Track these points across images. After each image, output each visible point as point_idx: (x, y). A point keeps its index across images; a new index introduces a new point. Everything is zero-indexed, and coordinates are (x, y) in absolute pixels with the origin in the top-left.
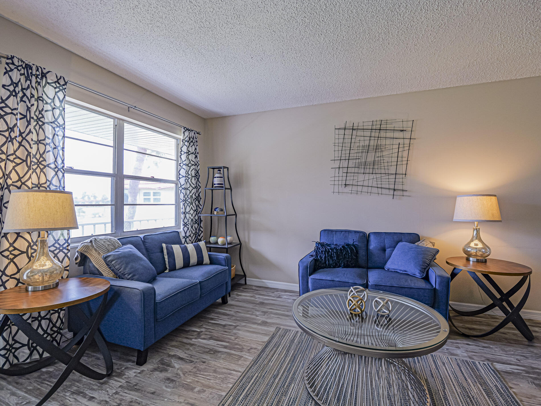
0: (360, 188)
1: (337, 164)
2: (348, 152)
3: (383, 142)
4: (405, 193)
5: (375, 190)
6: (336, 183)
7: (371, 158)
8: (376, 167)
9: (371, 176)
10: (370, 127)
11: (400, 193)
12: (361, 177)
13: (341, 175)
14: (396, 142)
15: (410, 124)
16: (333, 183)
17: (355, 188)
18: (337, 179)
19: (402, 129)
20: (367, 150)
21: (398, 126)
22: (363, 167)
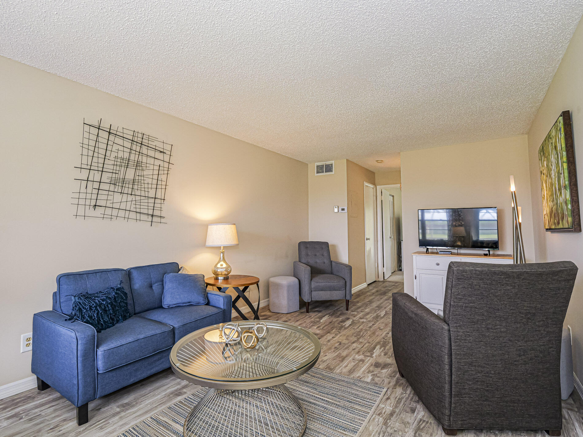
0: (115, 212)
1: (84, 175)
2: (101, 161)
3: (144, 159)
4: (163, 220)
5: (133, 215)
6: (82, 202)
7: (130, 174)
8: (136, 187)
9: (130, 198)
10: (131, 138)
11: (158, 220)
12: (118, 197)
13: (89, 190)
14: (157, 163)
15: (169, 147)
16: (76, 201)
17: (108, 211)
18: (82, 196)
19: (162, 150)
20: (126, 164)
21: (160, 146)
22: (120, 184)
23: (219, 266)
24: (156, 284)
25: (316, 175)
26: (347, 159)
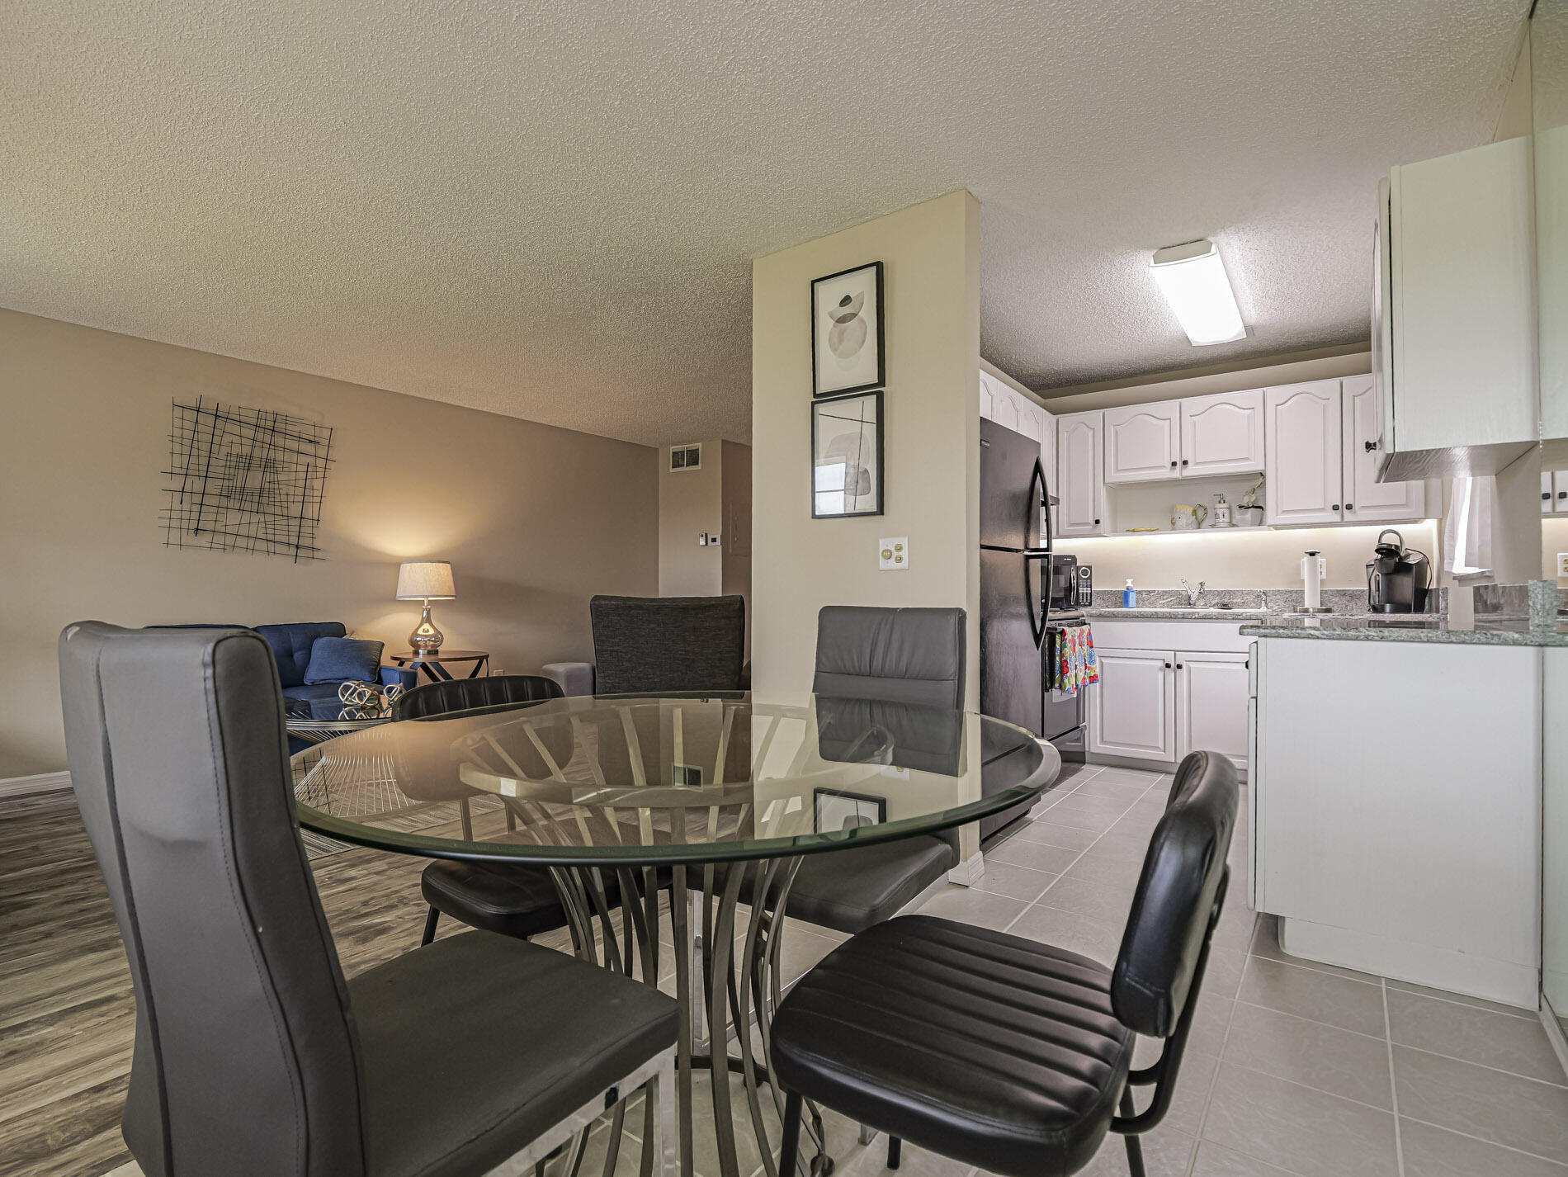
0: (230, 540)
1: (177, 483)
2: (204, 461)
3: (280, 456)
4: (316, 554)
5: (261, 545)
6: (175, 523)
7: (255, 480)
8: (265, 500)
9: (255, 518)
10: (254, 421)
11: (309, 553)
12: (233, 518)
13: (186, 506)
14: (304, 459)
15: (326, 433)
16: (166, 523)
17: (219, 539)
18: (175, 515)
19: (312, 438)
20: (247, 465)
21: (309, 432)
22: (237, 496)
23: (420, 632)
24: (300, 653)
25: (672, 470)
26: (723, 441)
